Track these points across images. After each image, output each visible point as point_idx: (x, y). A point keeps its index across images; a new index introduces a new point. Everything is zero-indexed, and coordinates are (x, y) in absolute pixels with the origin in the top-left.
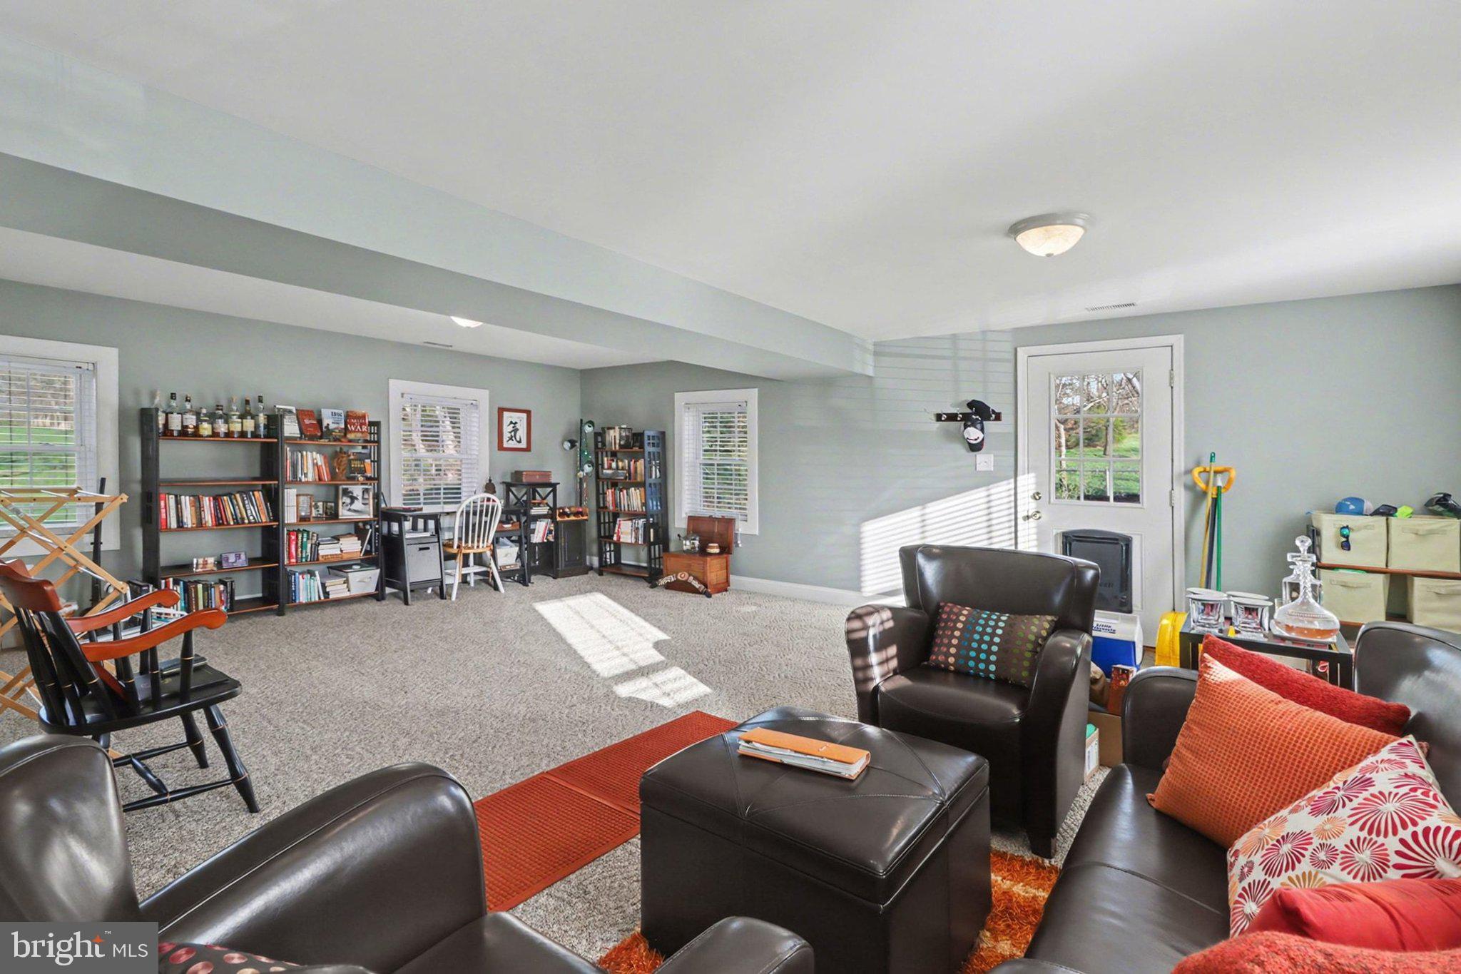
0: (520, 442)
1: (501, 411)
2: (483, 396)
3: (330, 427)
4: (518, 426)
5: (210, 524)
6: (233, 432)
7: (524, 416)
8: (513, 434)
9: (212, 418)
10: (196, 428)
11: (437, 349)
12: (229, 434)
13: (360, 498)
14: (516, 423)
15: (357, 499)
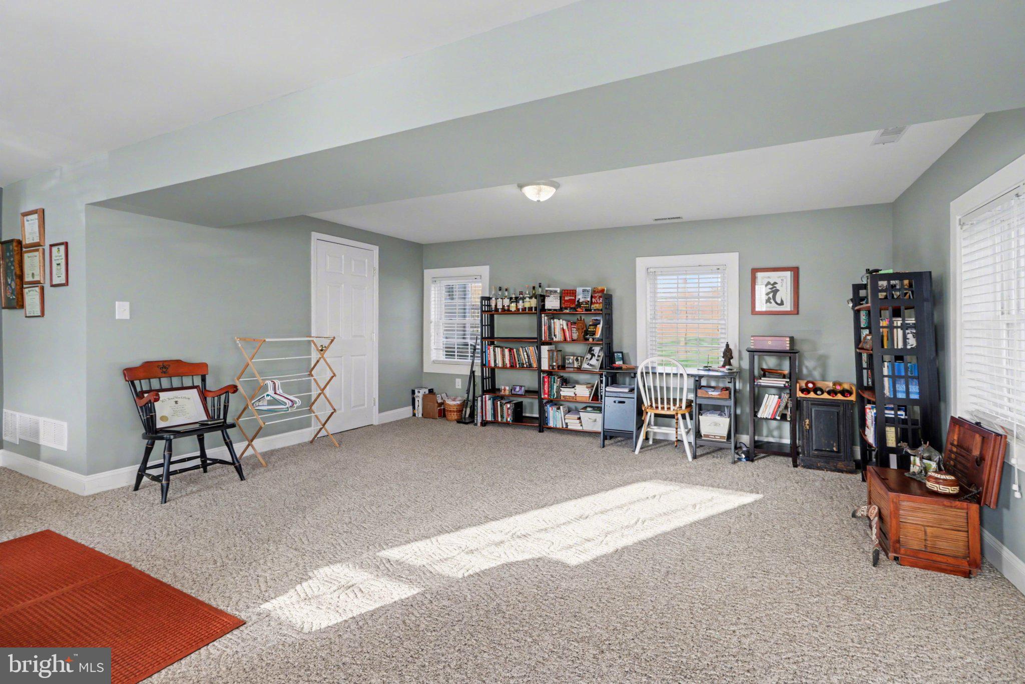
0: (782, 303)
1: (754, 271)
2: (732, 259)
3: (581, 301)
4: (778, 286)
5: (508, 365)
6: (525, 308)
7: (788, 274)
8: (771, 295)
9: (517, 300)
10: (509, 306)
11: (667, 224)
12: (524, 309)
13: (596, 355)
14: (775, 283)
15: (594, 356)
